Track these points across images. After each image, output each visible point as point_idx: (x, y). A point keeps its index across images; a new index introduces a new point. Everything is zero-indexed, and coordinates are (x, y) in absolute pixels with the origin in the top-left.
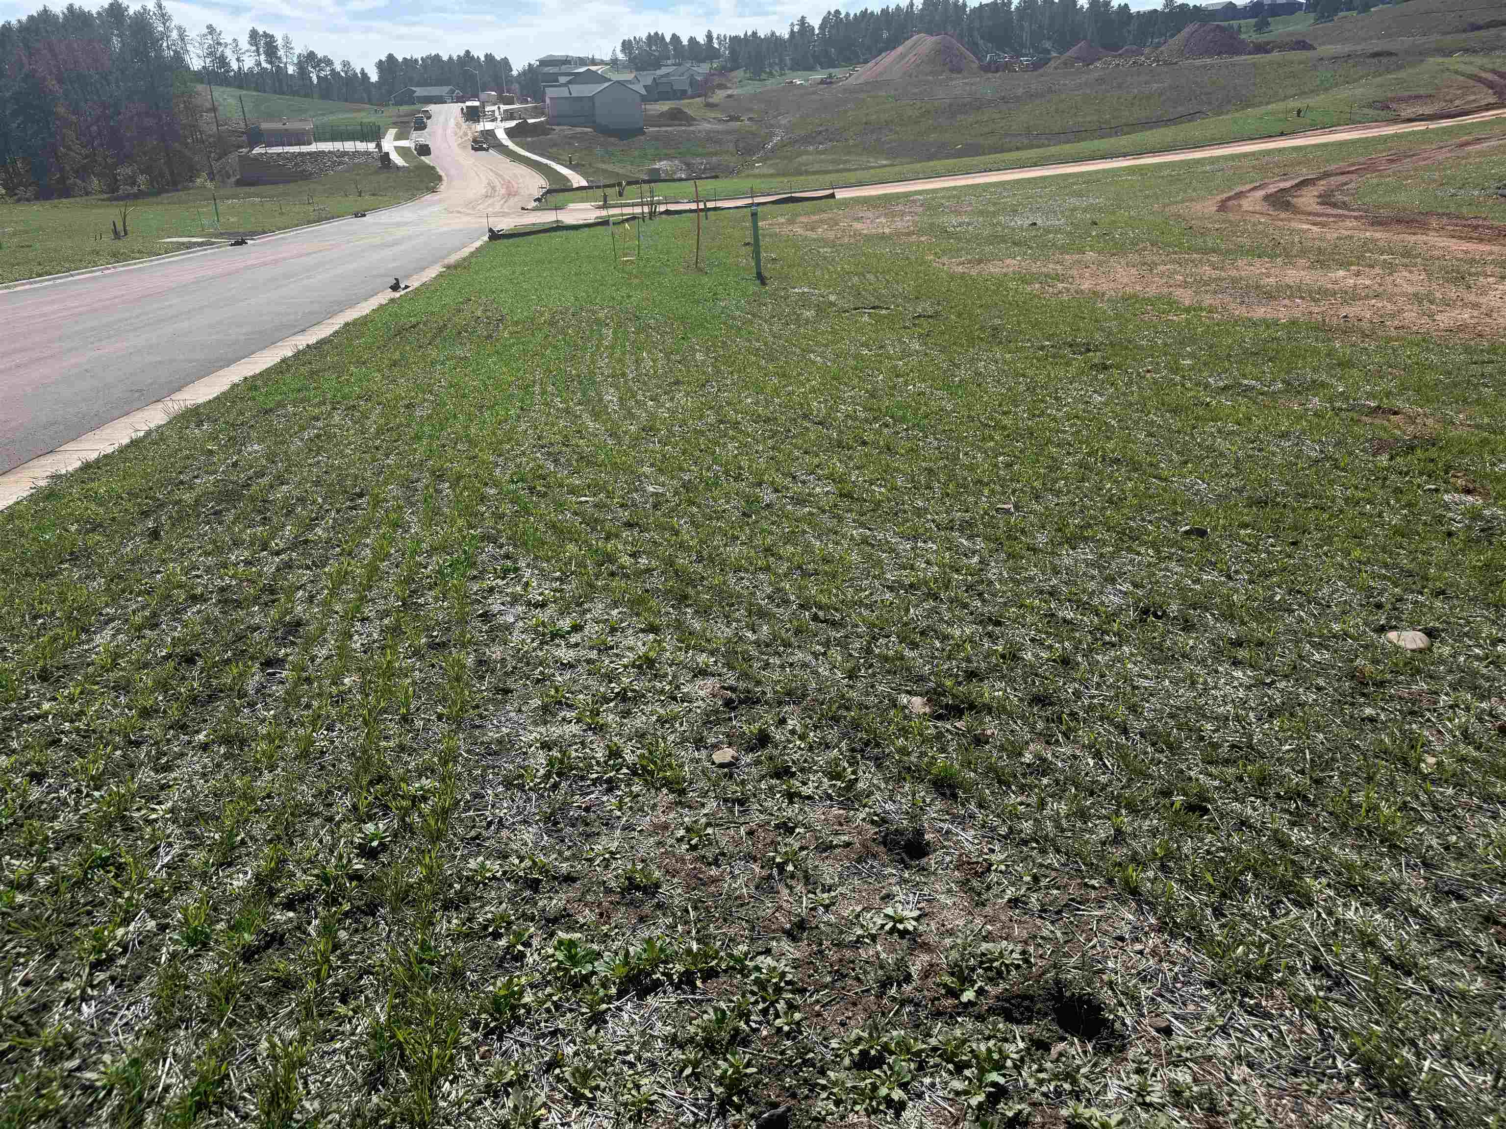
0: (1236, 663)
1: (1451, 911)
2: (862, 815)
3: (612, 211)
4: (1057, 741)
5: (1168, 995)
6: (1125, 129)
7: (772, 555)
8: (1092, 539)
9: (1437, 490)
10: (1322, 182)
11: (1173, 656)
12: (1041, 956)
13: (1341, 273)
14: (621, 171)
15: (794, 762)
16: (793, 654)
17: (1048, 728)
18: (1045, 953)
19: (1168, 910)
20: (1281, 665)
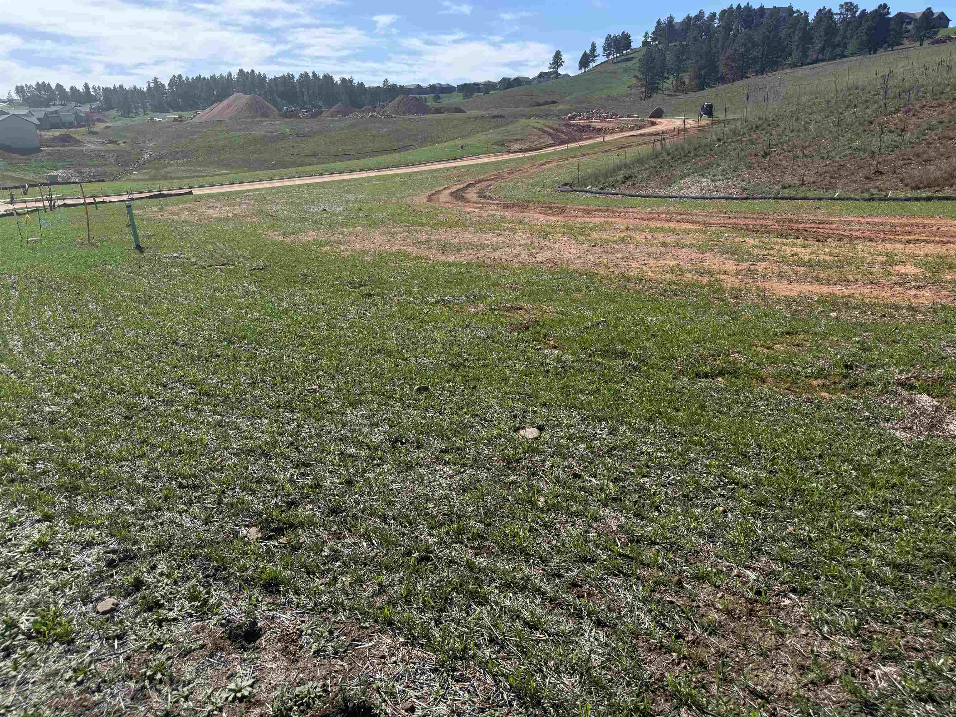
0: (446, 463)
1: (556, 585)
2: (213, 622)
3: (17, 206)
4: (345, 535)
5: (412, 685)
7: (148, 445)
8: (366, 401)
9: (540, 349)
10: (478, 185)
11: (411, 466)
12: (335, 685)
13: (491, 235)
14: (26, 177)
15: (162, 596)
16: (163, 515)
17: (339, 529)
18: (338, 681)
19: (410, 629)
20: (469, 460)
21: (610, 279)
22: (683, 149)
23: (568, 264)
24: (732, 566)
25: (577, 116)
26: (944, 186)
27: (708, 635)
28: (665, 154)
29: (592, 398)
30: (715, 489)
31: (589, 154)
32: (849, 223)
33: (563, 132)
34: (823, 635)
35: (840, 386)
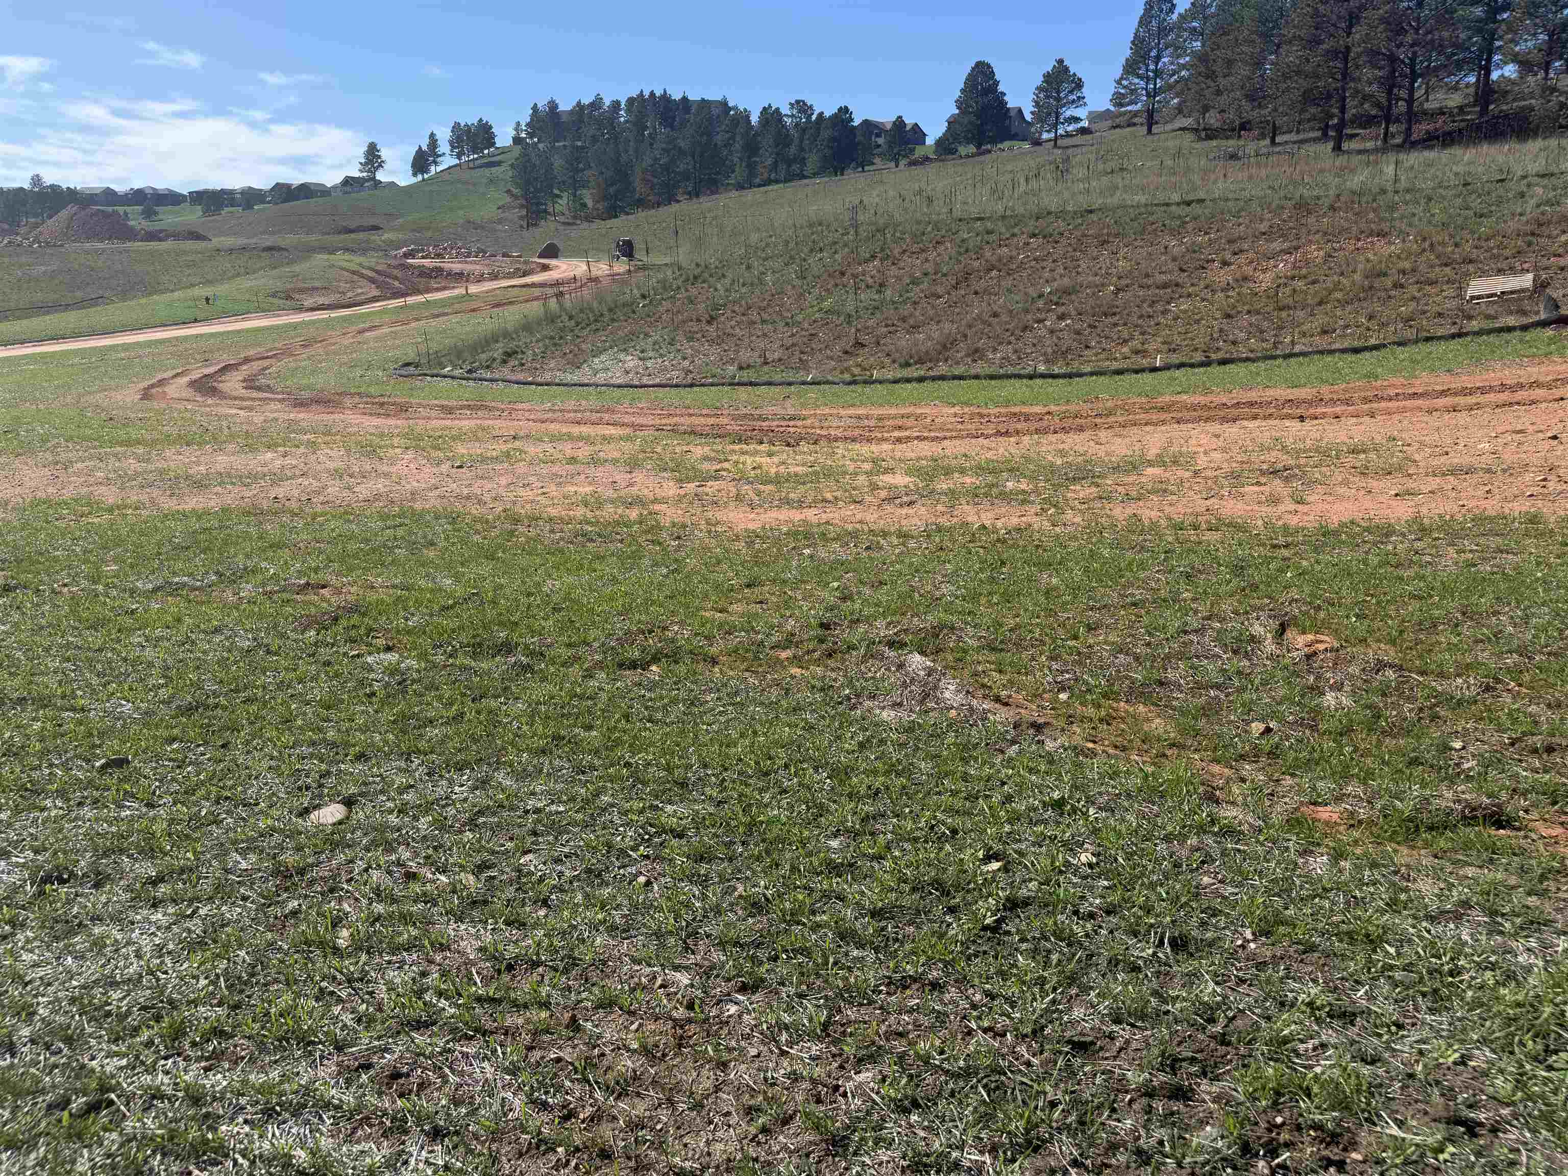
0: (155, 904)
1: (361, 1086)
6: (18, 313)
9: (358, 656)
10: (245, 367)
11: (79, 924)
13: (269, 455)
20: (206, 886)
21: (487, 522)
22: (591, 310)
23: (413, 500)
24: (655, 972)
25: (418, 251)
26: (938, 361)
27: (616, 1099)
28: (565, 318)
29: (450, 731)
30: (635, 849)
31: (446, 314)
32: (825, 417)
33: (396, 278)
34: (780, 1049)
35: (816, 655)
